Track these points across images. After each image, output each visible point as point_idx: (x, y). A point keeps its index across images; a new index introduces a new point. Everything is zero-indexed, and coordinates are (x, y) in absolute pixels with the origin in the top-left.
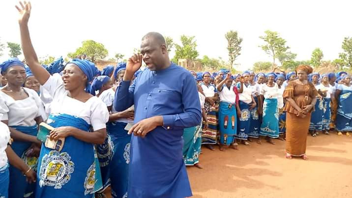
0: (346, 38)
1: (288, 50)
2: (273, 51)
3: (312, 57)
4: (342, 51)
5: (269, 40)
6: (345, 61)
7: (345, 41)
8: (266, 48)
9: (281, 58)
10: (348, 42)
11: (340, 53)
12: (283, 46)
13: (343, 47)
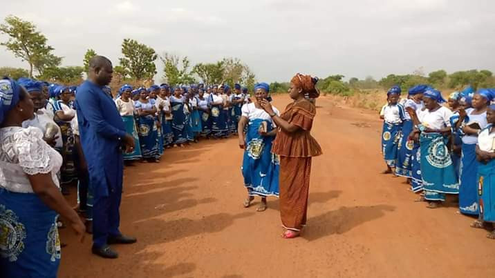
0: (125, 40)
1: (51, 52)
2: (28, 52)
3: (85, 63)
4: (123, 56)
5: (19, 35)
6: (127, 69)
7: (126, 44)
8: (14, 47)
9: (38, 64)
10: (129, 45)
11: (121, 59)
12: (42, 46)
13: (123, 52)
